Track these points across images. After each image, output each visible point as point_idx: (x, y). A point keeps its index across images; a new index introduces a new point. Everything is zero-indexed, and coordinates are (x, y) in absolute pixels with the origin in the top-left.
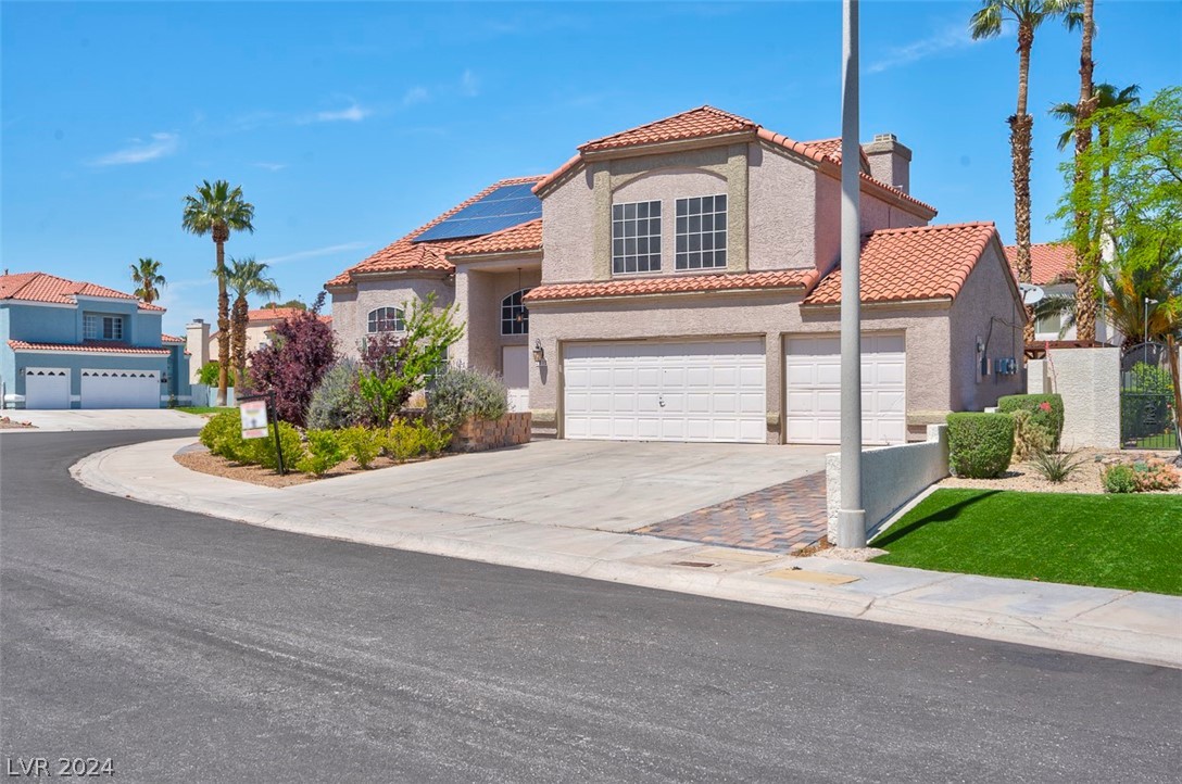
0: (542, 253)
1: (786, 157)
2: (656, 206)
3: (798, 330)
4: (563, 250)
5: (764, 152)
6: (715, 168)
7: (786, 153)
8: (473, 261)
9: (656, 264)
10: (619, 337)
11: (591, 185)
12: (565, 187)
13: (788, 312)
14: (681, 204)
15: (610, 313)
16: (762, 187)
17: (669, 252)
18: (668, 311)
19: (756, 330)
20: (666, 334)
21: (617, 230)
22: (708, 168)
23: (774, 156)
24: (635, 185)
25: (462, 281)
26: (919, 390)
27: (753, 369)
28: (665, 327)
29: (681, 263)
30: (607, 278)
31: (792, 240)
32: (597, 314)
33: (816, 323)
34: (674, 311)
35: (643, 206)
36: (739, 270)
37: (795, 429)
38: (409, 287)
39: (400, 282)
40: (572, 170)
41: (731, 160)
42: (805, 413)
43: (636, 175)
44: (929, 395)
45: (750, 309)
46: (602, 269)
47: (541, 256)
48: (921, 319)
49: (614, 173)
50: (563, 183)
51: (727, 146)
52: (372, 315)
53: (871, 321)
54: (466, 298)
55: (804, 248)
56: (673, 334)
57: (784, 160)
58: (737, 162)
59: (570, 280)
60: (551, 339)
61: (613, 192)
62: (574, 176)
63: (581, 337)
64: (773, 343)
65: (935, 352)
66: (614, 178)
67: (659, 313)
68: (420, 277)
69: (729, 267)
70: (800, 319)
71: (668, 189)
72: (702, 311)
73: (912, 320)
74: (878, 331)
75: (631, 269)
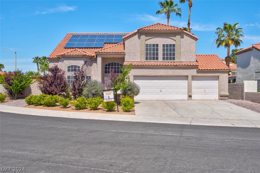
0: (125, 54)
1: (190, 37)
2: (157, 45)
3: (196, 75)
4: (131, 54)
5: (184, 35)
6: (173, 38)
7: (190, 36)
8: (103, 55)
9: (157, 59)
10: (151, 75)
11: (139, 38)
12: (132, 38)
13: (194, 71)
14: (164, 46)
15: (148, 70)
16: (184, 43)
17: (160, 56)
18: (164, 70)
19: (186, 75)
20: (164, 75)
21: (147, 50)
22: (171, 37)
23: (187, 37)
24: (152, 40)
25: (99, 60)
26: (222, 88)
27: (184, 83)
28: (163, 74)
29: (164, 59)
30: (144, 61)
31: (191, 56)
32: (145, 70)
33: (200, 74)
34: (165, 70)
35: (154, 45)
36: (179, 61)
37: (194, 97)
38: (82, 60)
39: (79, 59)
40: (135, 34)
41: (177, 36)
42: (196, 93)
43: (152, 37)
44: (224, 89)
45: (185, 70)
46: (143, 59)
47: (125, 55)
48: (222, 74)
49: (146, 36)
50: (131, 37)
51: (176, 33)
52: (69, 67)
53: (212, 74)
54: (101, 64)
55: (193, 57)
56: (165, 75)
57: (189, 38)
58: (178, 37)
59: (133, 61)
60: (132, 75)
61: (146, 41)
62: (134, 36)
63: (140, 75)
64: (190, 78)
65: (225, 81)
66: (146, 37)
67: (162, 70)
68: (85, 58)
69: (176, 60)
70: (196, 73)
71: (161, 41)
72: (173, 70)
73: (221, 74)
74: (213, 76)
75: (150, 59)
